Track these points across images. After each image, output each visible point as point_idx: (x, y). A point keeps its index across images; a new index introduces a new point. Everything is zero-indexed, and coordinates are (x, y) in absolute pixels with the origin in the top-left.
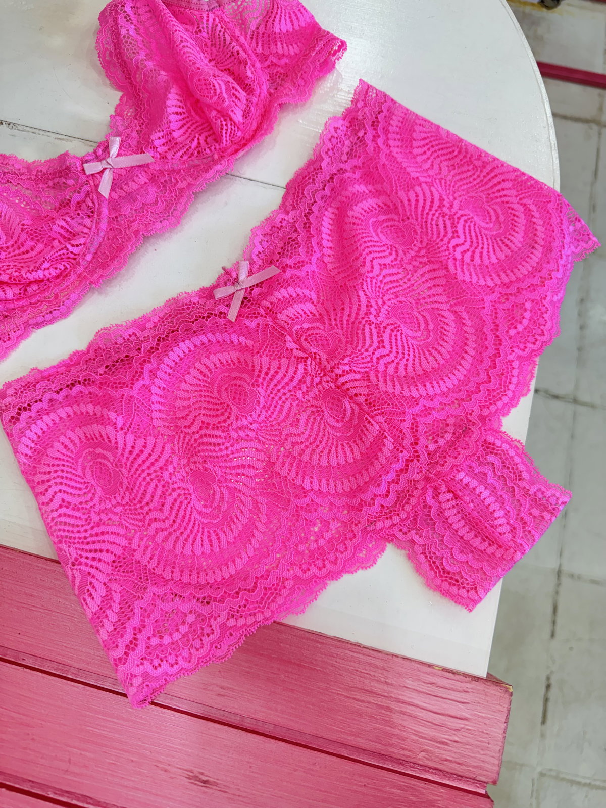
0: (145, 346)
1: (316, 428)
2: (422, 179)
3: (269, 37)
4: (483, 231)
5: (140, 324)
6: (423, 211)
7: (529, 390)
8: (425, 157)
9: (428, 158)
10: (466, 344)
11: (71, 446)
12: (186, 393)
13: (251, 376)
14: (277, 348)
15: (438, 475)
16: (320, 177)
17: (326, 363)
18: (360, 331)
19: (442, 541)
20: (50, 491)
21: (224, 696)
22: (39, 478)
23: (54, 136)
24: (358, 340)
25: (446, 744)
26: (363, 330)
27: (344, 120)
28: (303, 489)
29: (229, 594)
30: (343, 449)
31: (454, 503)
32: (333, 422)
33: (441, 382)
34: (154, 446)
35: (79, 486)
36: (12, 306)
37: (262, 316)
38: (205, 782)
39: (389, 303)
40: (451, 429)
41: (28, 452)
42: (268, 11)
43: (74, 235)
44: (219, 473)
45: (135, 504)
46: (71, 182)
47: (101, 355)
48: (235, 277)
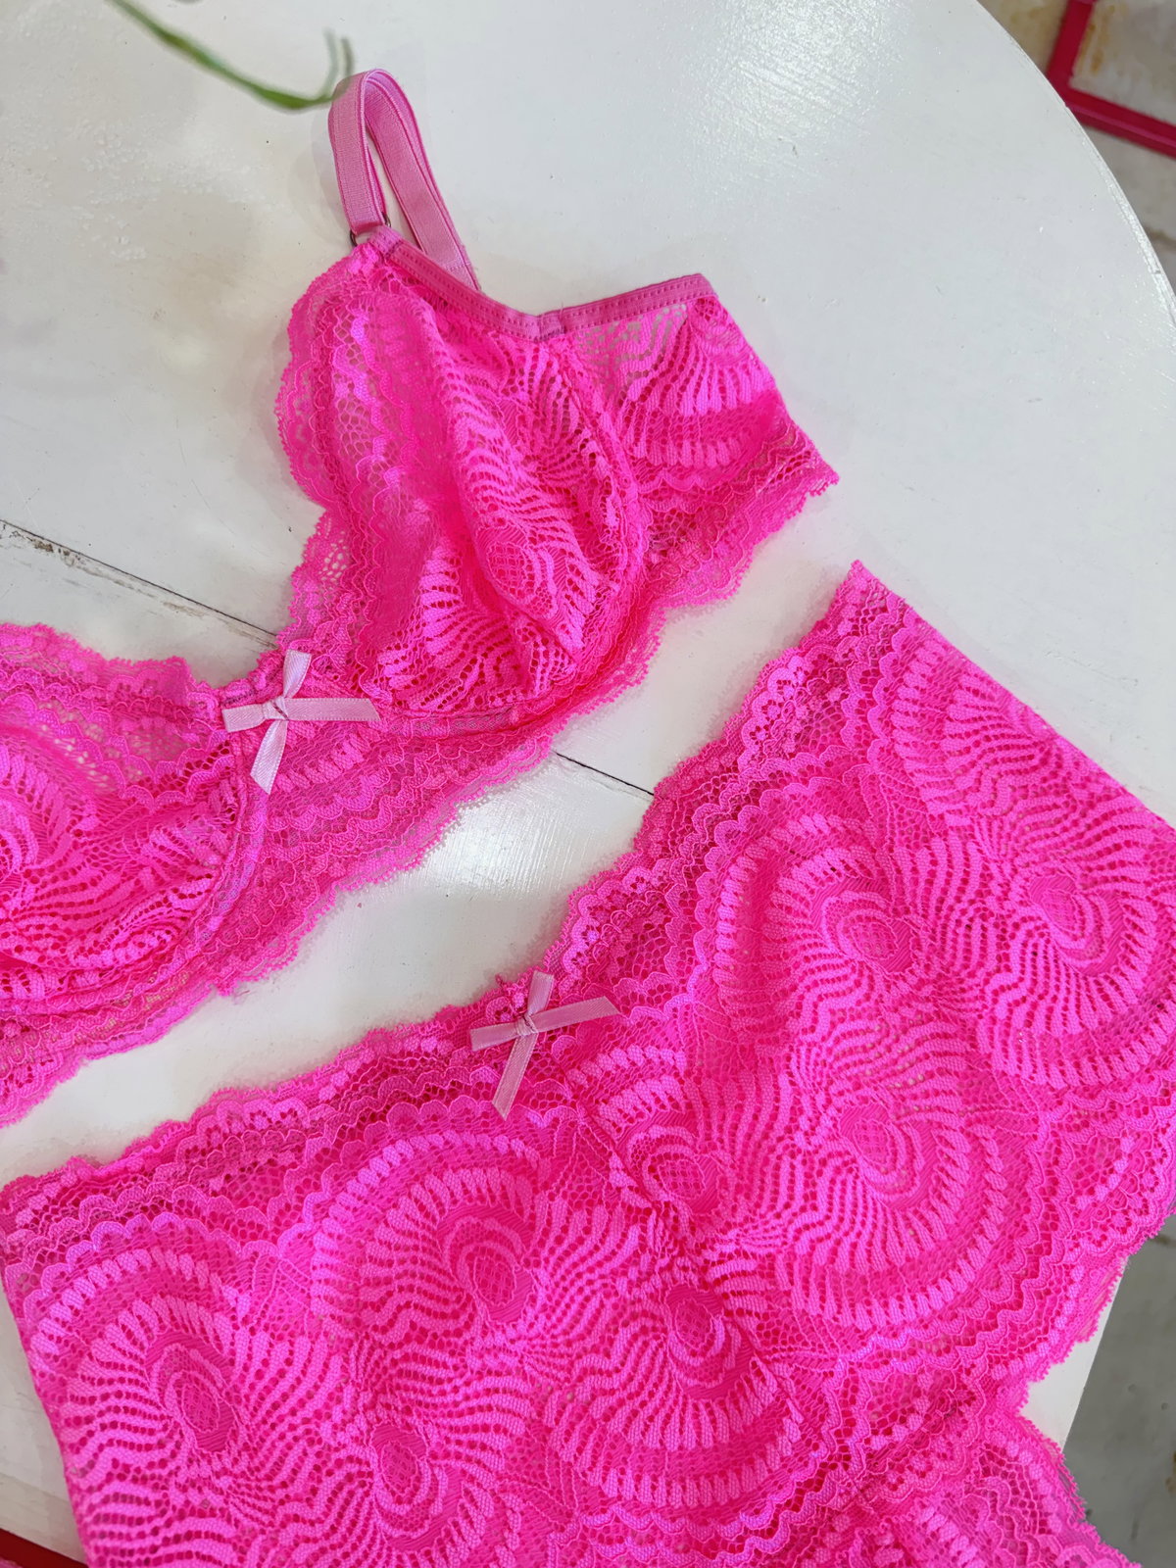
0: (313, 1146)
1: (646, 1361)
2: (951, 820)
3: (666, 421)
4: (1064, 958)
5: (304, 1087)
6: (941, 901)
7: (1093, 1329)
8: (965, 760)
9: (973, 764)
10: (984, 1212)
11: (140, 1335)
12: (385, 1248)
13: (527, 1242)
14: (588, 1181)
15: (881, 1506)
16: (732, 789)
17: (688, 1233)
18: (769, 1170)
20: (90, 1444)
22: (70, 1409)
23: (162, 596)
24: (762, 1189)
26: (777, 1167)
27: (803, 655)
28: (602, 1494)
30: (696, 1416)
32: (682, 1353)
33: (920, 1295)
34: (309, 1361)
35: (148, 1424)
36: (40, 1010)
37: (565, 1102)
39: (838, 1102)
40: (922, 1405)
41: (53, 1349)
42: (671, 364)
43: (188, 862)
44: (435, 1439)
45: (258, 1480)
46: (192, 737)
47: (220, 1147)
48: (521, 1003)
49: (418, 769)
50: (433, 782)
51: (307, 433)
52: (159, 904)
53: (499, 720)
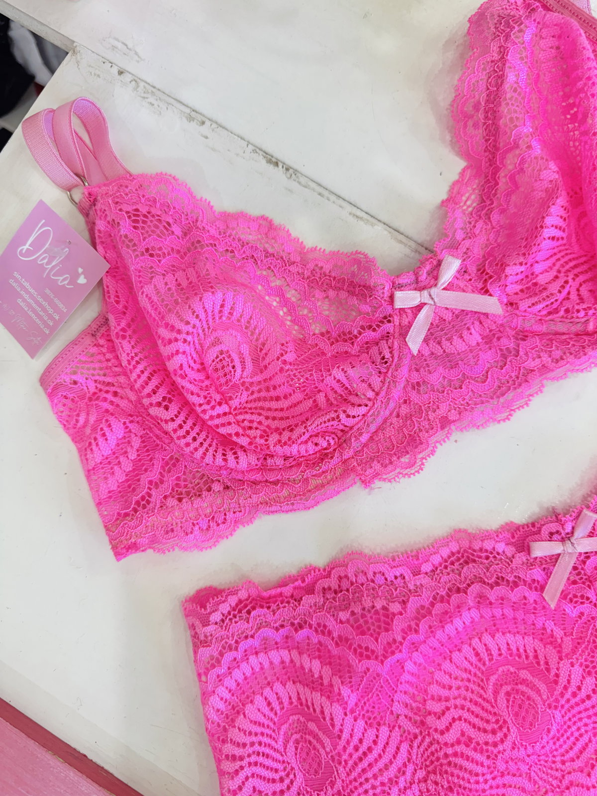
0: (413, 604)
5: (413, 563)
11: (276, 705)
12: (447, 677)
13: (551, 691)
20: (240, 774)
22: (229, 749)
23: (349, 208)
34: (387, 743)
35: (275, 765)
36: (240, 477)
41: (221, 706)
43: (350, 393)
46: (366, 308)
47: (348, 590)
48: (568, 528)
49: (521, 353)
50: (531, 364)
51: (476, 107)
52: (333, 419)
53: (579, 327)
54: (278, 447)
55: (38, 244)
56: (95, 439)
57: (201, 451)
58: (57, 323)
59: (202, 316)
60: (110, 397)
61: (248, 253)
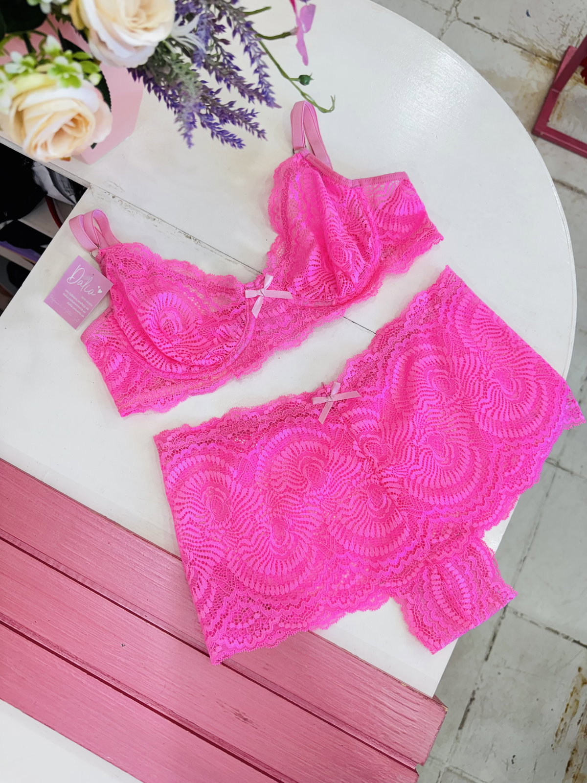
0: (261, 427)
1: (360, 508)
2: (472, 350)
3: (390, 216)
4: (505, 397)
5: (260, 410)
6: (466, 374)
7: (508, 516)
8: (477, 332)
9: (480, 334)
10: (473, 474)
11: (200, 481)
12: (280, 463)
13: (326, 463)
14: (346, 447)
15: (434, 561)
16: (401, 334)
17: (377, 467)
18: (404, 450)
19: (426, 605)
20: (183, 511)
21: (267, 670)
22: (177, 500)
23: (225, 256)
24: (402, 455)
25: (398, 733)
26: (407, 449)
27: (428, 293)
28: (343, 548)
29: (283, 606)
30: (375, 527)
31: (440, 582)
32: (371, 506)
33: (451, 497)
34: (253, 495)
35: (200, 510)
36: (179, 377)
37: (341, 423)
38: (245, 719)
39: (428, 433)
40: (450, 532)
41: (174, 481)
42: (393, 199)
43: (229, 337)
44: (291, 524)
45: (233, 531)
46: (233, 299)
47: (231, 425)
48: (329, 391)
49: (303, 316)
50: (307, 320)
51: (278, 209)
53: (329, 304)
54: (196, 360)
55: (77, 276)
56: (109, 362)
57: (160, 364)
58: (88, 312)
59: (158, 303)
60: (115, 344)
61: (179, 278)
